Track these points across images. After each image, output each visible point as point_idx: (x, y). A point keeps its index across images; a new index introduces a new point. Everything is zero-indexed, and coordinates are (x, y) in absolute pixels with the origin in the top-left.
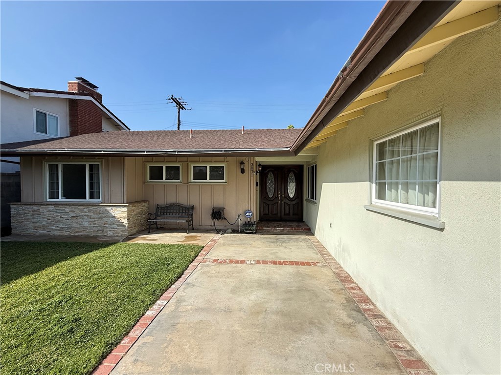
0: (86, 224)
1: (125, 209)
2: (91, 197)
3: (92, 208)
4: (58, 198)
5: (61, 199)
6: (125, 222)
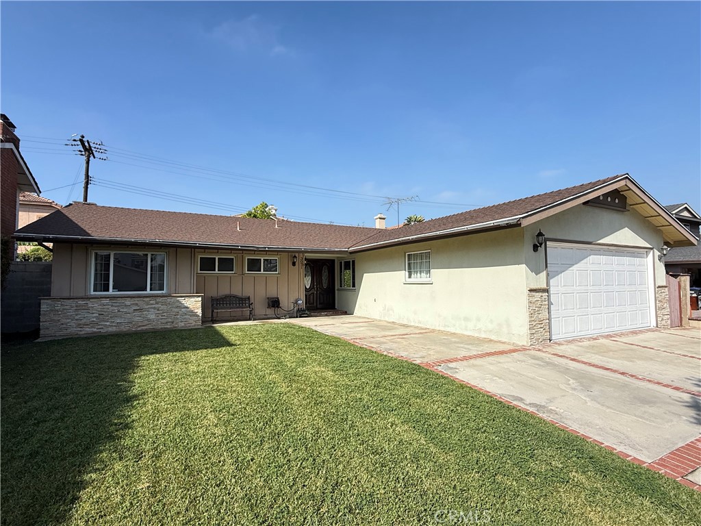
1: (199, 299)
2: (152, 290)
3: (160, 300)
4: (108, 291)
5: (112, 292)
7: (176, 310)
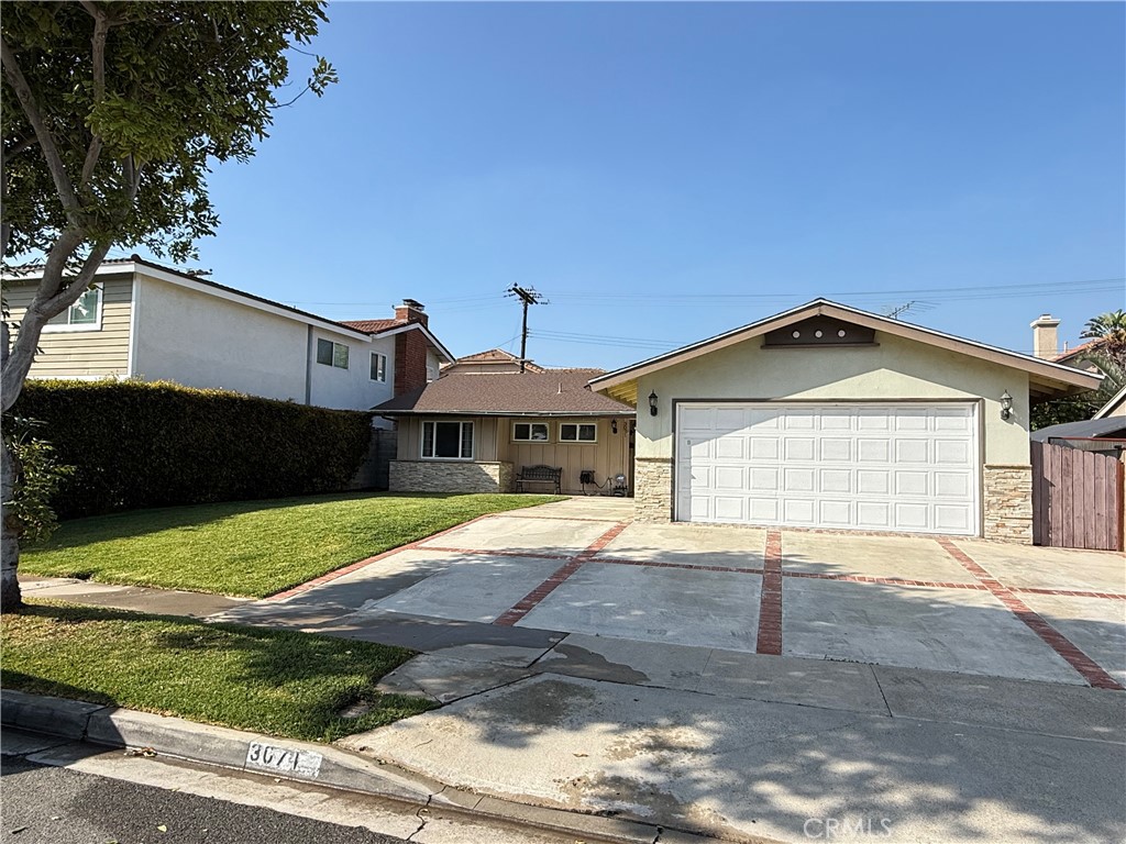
0: (460, 481)
1: (498, 467)
2: (463, 456)
3: (466, 465)
4: (431, 455)
5: (434, 457)
6: (497, 480)
7: (478, 476)
